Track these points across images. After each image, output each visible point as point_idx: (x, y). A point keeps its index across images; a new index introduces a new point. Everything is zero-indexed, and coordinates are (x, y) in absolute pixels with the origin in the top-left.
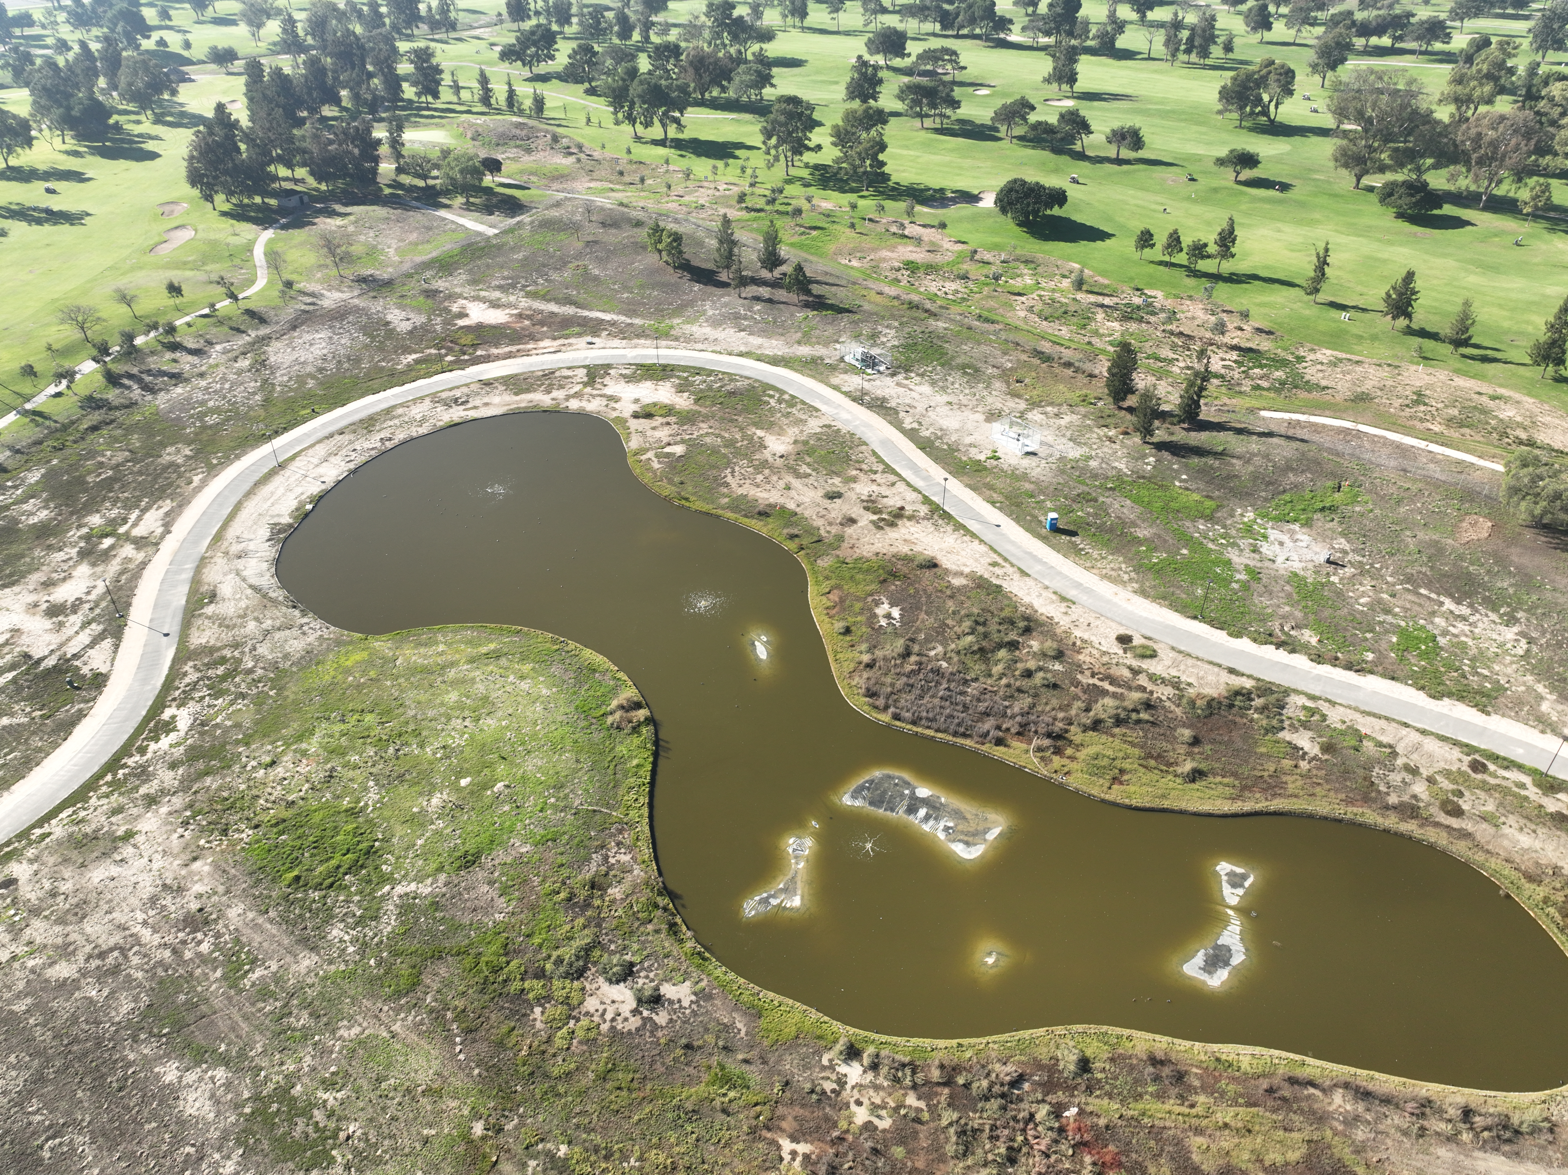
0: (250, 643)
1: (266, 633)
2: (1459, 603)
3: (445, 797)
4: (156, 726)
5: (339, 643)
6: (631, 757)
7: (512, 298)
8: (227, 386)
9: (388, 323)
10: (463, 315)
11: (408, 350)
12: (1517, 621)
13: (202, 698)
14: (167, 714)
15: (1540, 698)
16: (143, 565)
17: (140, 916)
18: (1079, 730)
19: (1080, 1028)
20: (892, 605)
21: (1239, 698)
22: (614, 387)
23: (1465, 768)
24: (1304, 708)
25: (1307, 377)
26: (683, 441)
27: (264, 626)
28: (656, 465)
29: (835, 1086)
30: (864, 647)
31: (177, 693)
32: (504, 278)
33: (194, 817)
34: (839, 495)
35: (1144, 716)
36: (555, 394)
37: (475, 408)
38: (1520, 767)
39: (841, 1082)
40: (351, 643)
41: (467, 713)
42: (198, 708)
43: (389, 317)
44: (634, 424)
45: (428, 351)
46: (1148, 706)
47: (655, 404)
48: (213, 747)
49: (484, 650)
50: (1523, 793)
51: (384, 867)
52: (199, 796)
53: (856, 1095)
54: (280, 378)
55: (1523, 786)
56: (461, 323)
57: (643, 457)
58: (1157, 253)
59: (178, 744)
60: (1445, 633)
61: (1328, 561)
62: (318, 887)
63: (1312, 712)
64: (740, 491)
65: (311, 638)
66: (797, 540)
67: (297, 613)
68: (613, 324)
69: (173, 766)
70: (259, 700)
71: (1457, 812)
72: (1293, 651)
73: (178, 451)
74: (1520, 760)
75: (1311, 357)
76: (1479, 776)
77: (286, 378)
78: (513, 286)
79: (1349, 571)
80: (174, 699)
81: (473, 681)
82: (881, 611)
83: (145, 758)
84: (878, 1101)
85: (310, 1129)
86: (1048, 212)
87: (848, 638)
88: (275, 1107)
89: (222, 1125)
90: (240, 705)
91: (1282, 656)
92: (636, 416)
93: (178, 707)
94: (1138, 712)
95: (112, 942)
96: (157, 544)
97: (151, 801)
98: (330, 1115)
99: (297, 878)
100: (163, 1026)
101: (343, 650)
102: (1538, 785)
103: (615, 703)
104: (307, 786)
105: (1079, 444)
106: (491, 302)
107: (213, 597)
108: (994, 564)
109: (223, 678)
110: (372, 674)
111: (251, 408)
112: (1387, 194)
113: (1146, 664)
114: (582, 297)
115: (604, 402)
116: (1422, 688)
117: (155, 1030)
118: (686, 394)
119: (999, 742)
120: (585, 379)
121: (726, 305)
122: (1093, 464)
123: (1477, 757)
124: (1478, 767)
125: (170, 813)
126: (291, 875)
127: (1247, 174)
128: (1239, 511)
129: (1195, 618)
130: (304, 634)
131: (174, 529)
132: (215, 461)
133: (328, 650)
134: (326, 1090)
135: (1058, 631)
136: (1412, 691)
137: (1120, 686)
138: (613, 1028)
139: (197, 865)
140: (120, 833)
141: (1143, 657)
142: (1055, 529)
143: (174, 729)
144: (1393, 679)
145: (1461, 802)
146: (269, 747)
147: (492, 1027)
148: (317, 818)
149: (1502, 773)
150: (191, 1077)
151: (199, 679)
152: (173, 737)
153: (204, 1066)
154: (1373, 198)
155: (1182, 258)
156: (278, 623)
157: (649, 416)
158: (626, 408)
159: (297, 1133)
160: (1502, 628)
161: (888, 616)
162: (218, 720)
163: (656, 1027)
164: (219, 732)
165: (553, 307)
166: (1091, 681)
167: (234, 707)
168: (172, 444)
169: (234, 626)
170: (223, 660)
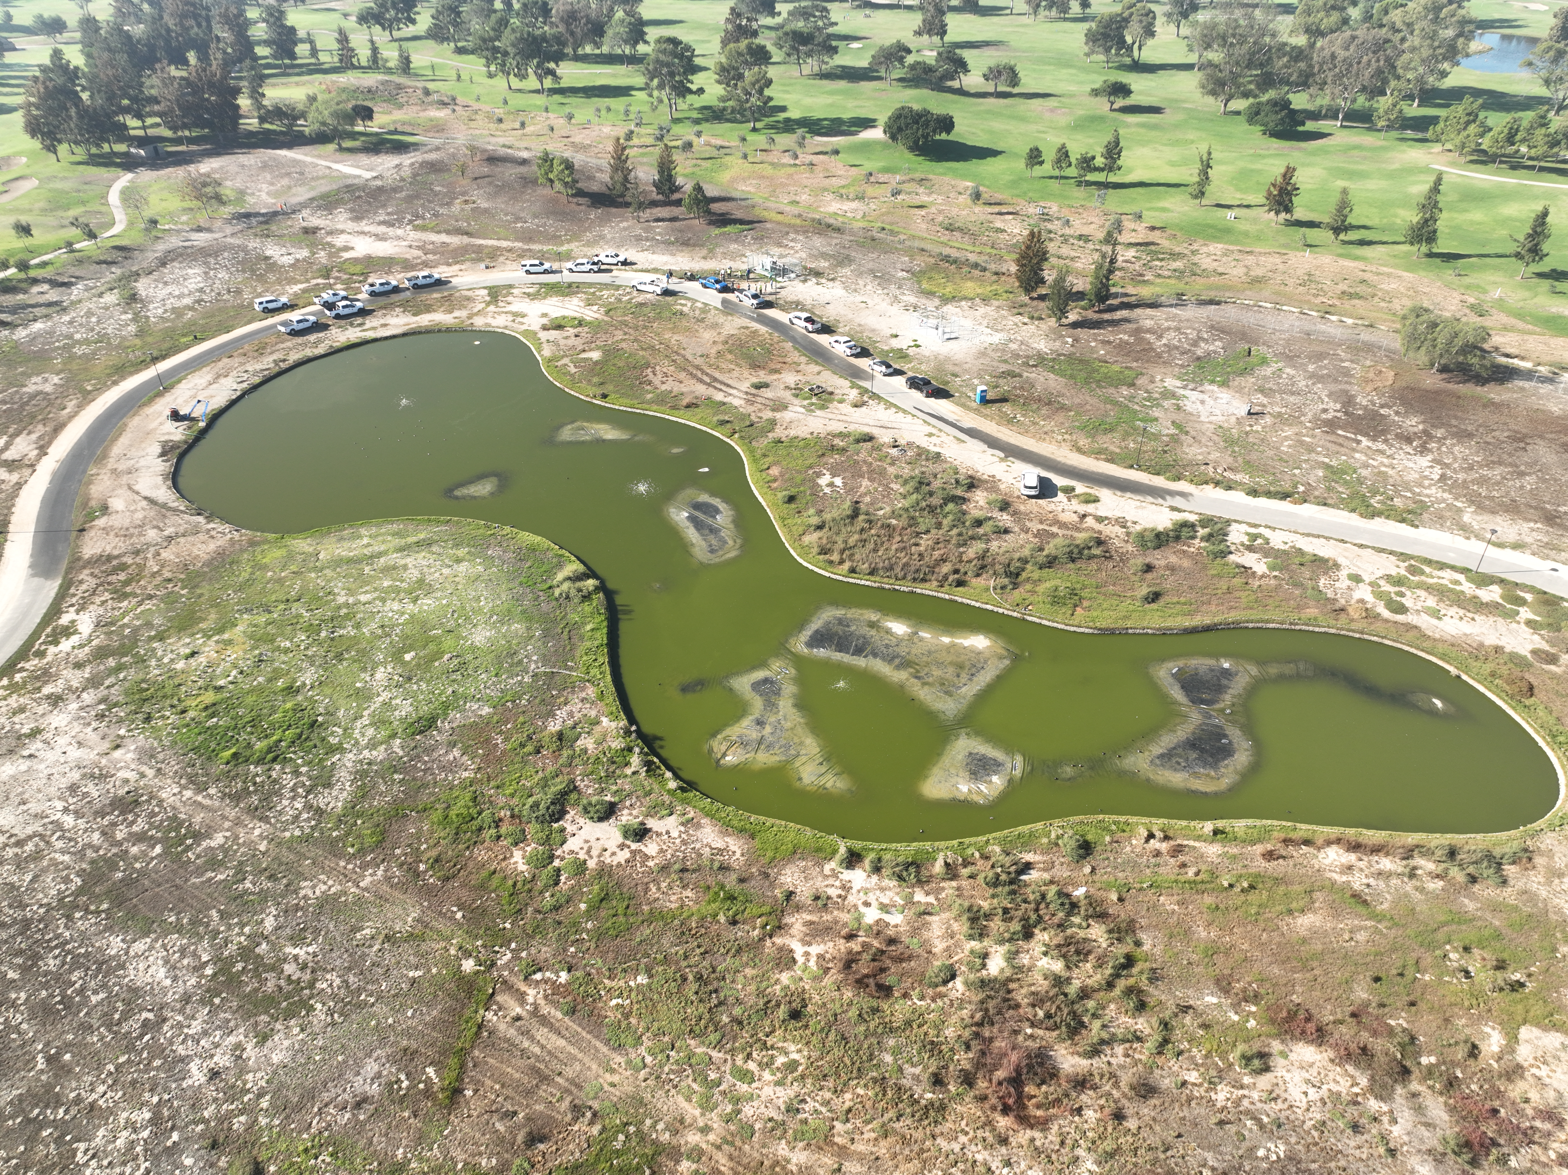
0: (152, 549)
1: (170, 539)
2: (1374, 440)
3: (390, 670)
4: (54, 630)
5: (252, 543)
6: (584, 624)
7: (400, 232)
8: (94, 319)
9: (267, 258)
10: (347, 249)
11: (292, 281)
12: (1430, 451)
13: (103, 603)
14: (65, 620)
15: (1459, 510)
16: (19, 486)
17: (60, 805)
18: (1036, 568)
19: (1077, 818)
20: (834, 476)
21: (1185, 529)
22: (518, 305)
23: (1403, 572)
24: (1248, 534)
25: (1204, 267)
26: (598, 348)
27: (166, 533)
28: (573, 370)
29: (840, 892)
30: (812, 511)
31: (74, 600)
32: (388, 214)
33: (109, 710)
34: (766, 385)
35: (1096, 551)
36: (457, 313)
37: (374, 328)
38: (1453, 568)
39: (846, 888)
40: (266, 541)
41: (402, 595)
42: (101, 611)
43: (268, 253)
44: (544, 335)
45: (314, 282)
46: (1100, 542)
47: (564, 318)
48: (123, 645)
49: (411, 540)
50: (1458, 588)
51: (331, 739)
52: (113, 690)
53: (863, 898)
54: (155, 311)
55: (1457, 582)
56: (346, 255)
57: (559, 364)
58: (1047, 168)
59: (81, 646)
60: (1366, 466)
61: (1249, 413)
62: (260, 761)
63: (1254, 537)
64: (664, 387)
65: (221, 542)
66: (729, 426)
67: (200, 519)
68: (510, 250)
69: (78, 666)
70: (170, 599)
71: (1402, 609)
72: (1229, 488)
73: (46, 380)
74: (1452, 563)
75: (1204, 249)
76: (1416, 579)
77: (160, 311)
78: (400, 221)
79: (1268, 420)
80: (72, 605)
81: (405, 567)
82: (823, 481)
83: (45, 661)
84: (886, 901)
85: (282, 983)
86: (937, 137)
87: (793, 506)
88: (239, 966)
89: (181, 990)
90: (148, 605)
91: (1219, 493)
92: (545, 328)
93: (78, 612)
94: (1090, 548)
95: (29, 830)
96: (32, 466)
97: (56, 700)
98: (303, 967)
99: (235, 755)
100: (101, 902)
101: (258, 549)
102: (1470, 580)
103: (560, 576)
104: (234, 673)
105: (997, 331)
106: (376, 235)
107: (105, 509)
108: (930, 435)
109: (127, 583)
110: (294, 568)
111: (123, 338)
112: (1253, 115)
113: (1090, 508)
114: (474, 226)
115: (510, 318)
116: (1353, 510)
117: (92, 908)
118: (595, 308)
119: (960, 583)
120: (488, 299)
121: (625, 229)
122: (1013, 346)
123: (1413, 562)
124: (1413, 570)
125: (81, 708)
126: (228, 754)
127: (1120, 103)
128: (1158, 378)
129: (1132, 467)
130: (212, 537)
131: (50, 450)
132: (89, 388)
133: (242, 551)
134: (295, 946)
135: (1002, 487)
136: (1345, 514)
137: (1068, 529)
138: (601, 863)
139: (117, 754)
140: (25, 730)
141: (1087, 502)
142: (985, 401)
143: (76, 632)
144: (1325, 504)
145: (1403, 600)
146: (188, 640)
147: (471, 873)
148: (250, 700)
149: (1437, 573)
150: (139, 947)
151: (98, 585)
152: (75, 640)
153: (153, 936)
154: (1242, 118)
155: (1072, 172)
156: (181, 530)
157: (559, 327)
158: (534, 322)
159: (270, 986)
160: (1417, 458)
161: (831, 485)
162: (126, 620)
163: (647, 857)
164: (127, 631)
165: (444, 238)
166: (1041, 527)
167: (142, 608)
168: (38, 375)
169: (132, 536)
170: (123, 567)
